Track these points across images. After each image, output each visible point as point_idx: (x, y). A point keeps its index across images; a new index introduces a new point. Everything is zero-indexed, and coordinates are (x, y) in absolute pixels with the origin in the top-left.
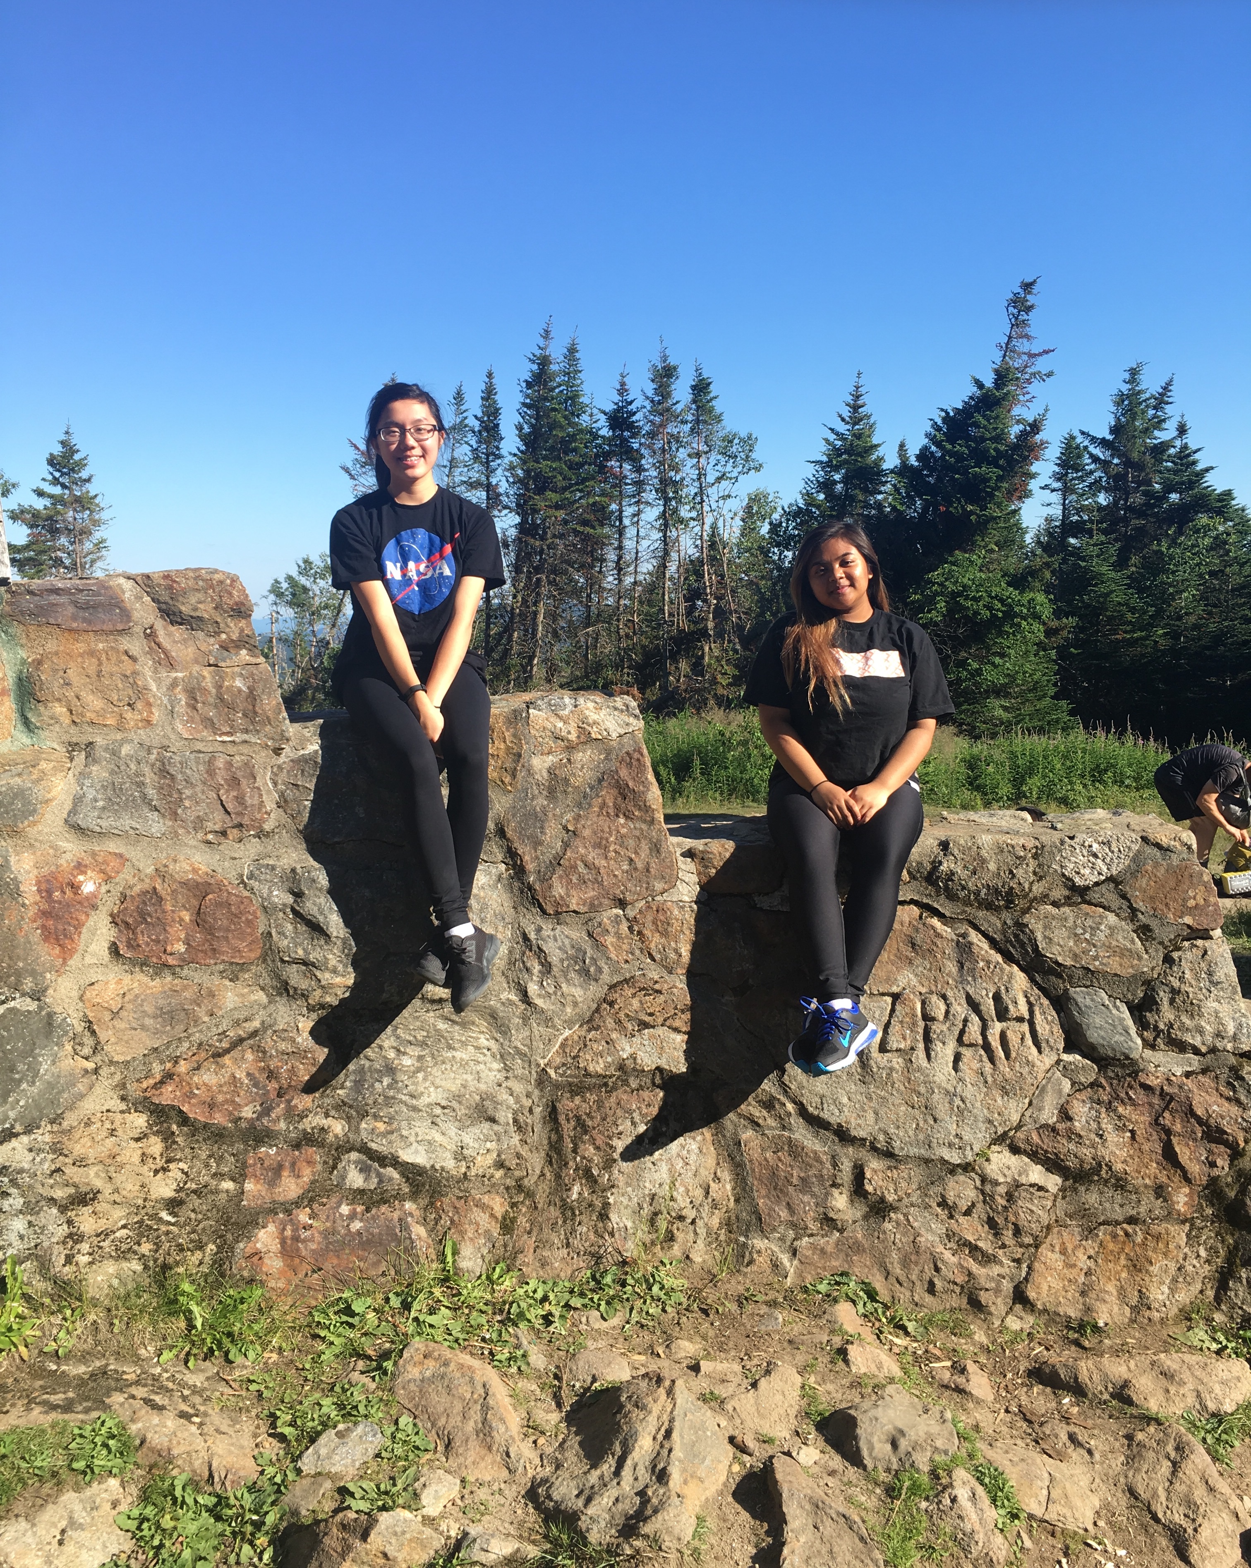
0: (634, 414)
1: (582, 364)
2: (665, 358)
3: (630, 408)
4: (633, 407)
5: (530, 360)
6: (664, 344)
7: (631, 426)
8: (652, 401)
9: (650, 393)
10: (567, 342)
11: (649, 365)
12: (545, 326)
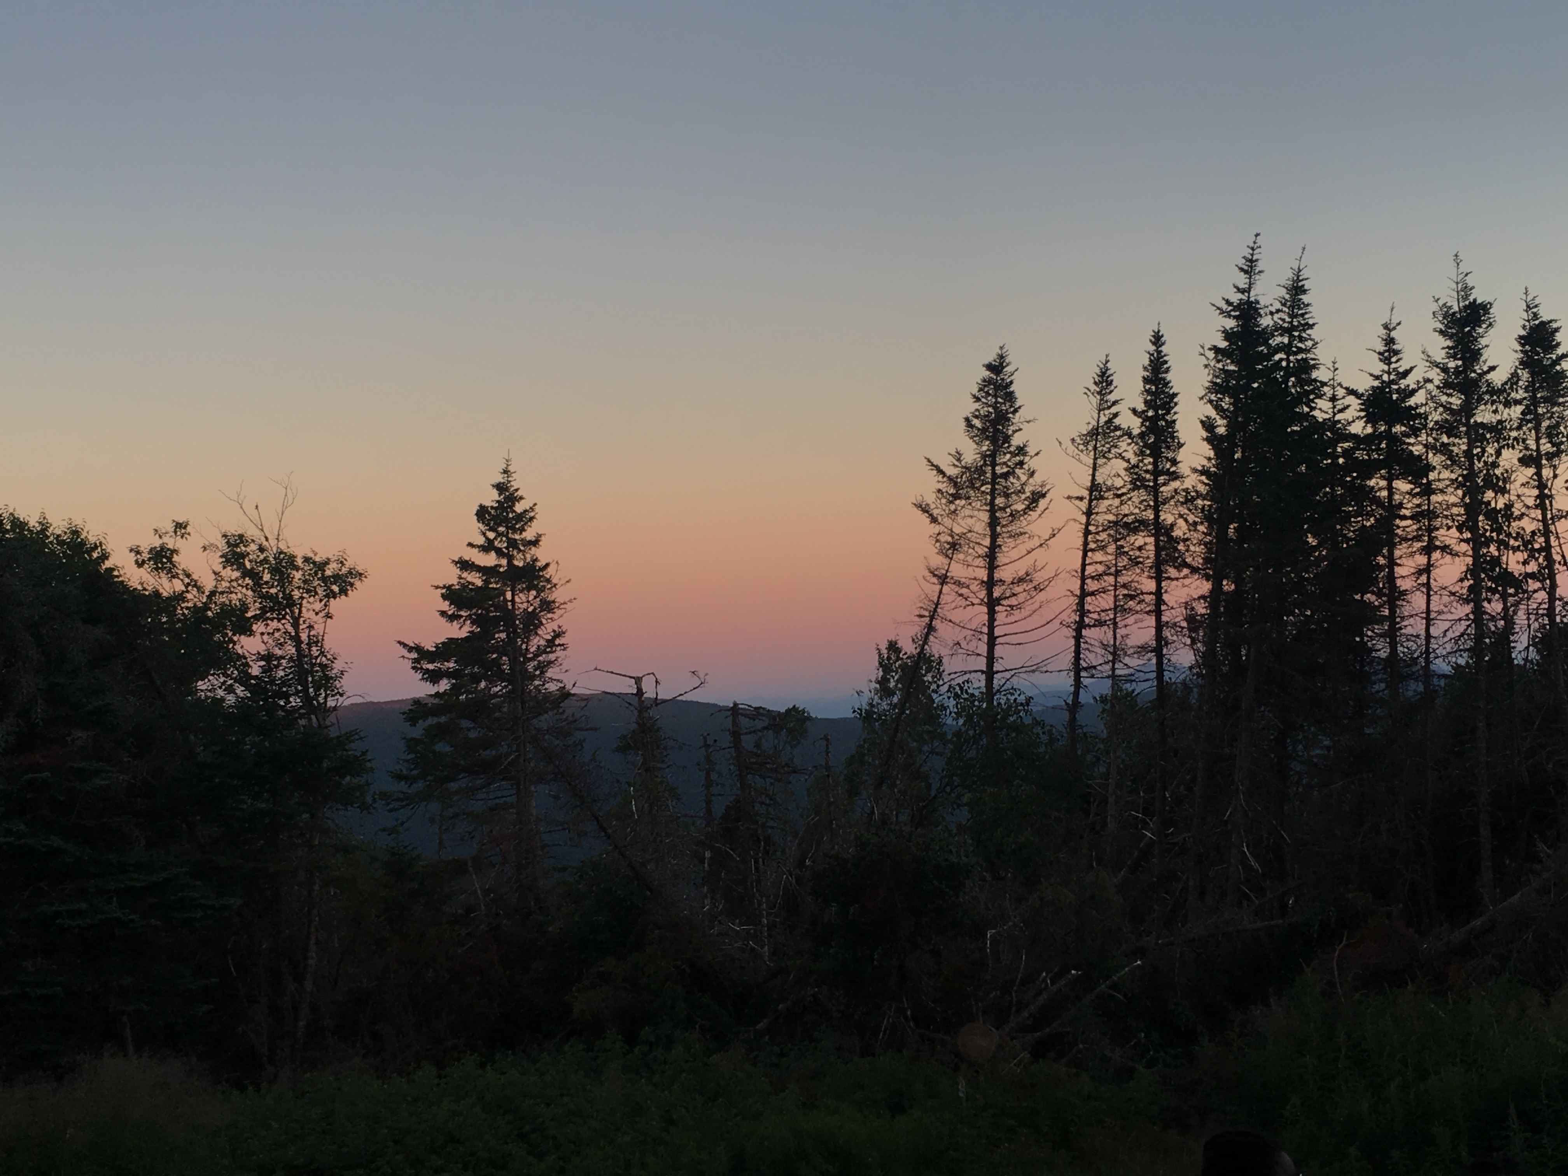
0: (1413, 392)
1: (1315, 314)
2: (1466, 290)
3: (1403, 383)
4: (1410, 381)
5: (1222, 312)
6: (1463, 268)
7: (1409, 415)
8: (1445, 370)
9: (1439, 356)
10: (1286, 277)
11: (1435, 307)
12: (1247, 252)
